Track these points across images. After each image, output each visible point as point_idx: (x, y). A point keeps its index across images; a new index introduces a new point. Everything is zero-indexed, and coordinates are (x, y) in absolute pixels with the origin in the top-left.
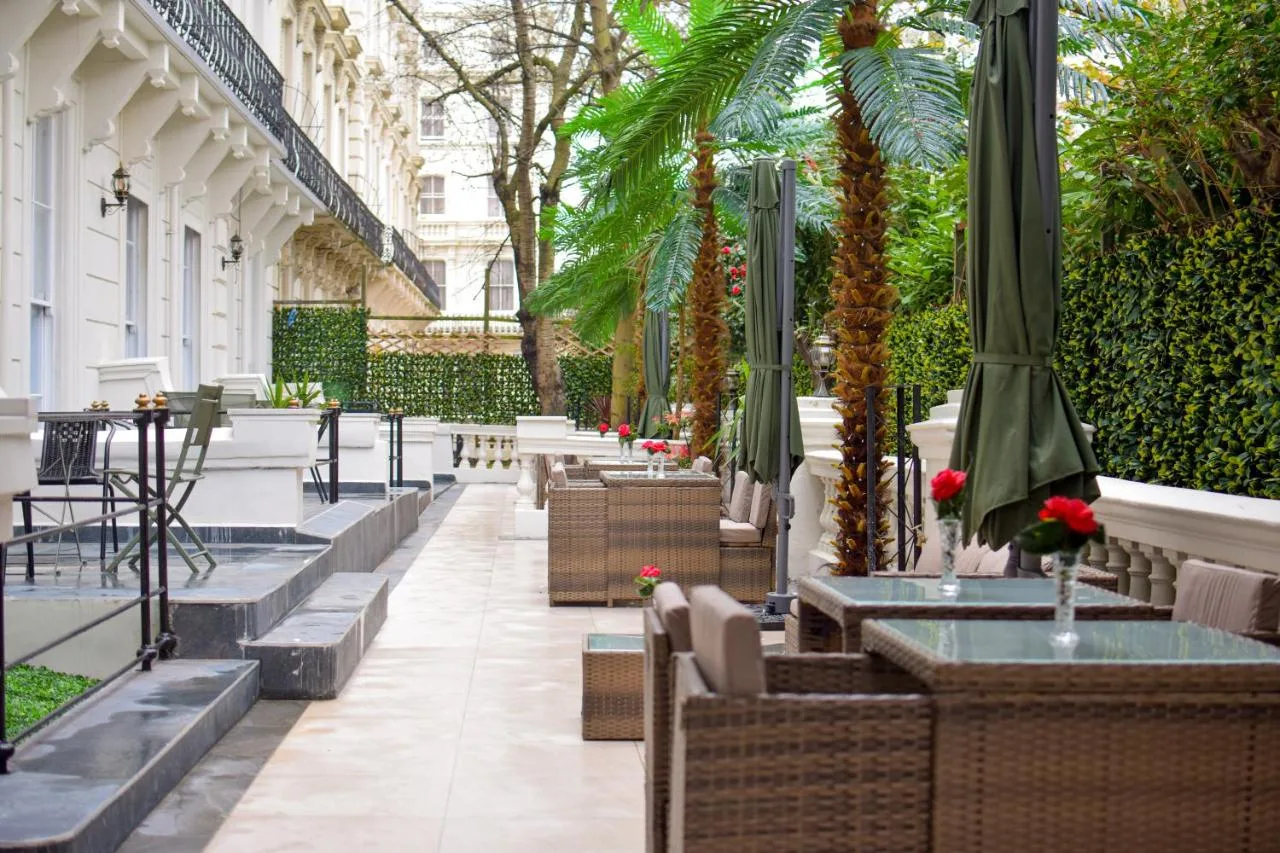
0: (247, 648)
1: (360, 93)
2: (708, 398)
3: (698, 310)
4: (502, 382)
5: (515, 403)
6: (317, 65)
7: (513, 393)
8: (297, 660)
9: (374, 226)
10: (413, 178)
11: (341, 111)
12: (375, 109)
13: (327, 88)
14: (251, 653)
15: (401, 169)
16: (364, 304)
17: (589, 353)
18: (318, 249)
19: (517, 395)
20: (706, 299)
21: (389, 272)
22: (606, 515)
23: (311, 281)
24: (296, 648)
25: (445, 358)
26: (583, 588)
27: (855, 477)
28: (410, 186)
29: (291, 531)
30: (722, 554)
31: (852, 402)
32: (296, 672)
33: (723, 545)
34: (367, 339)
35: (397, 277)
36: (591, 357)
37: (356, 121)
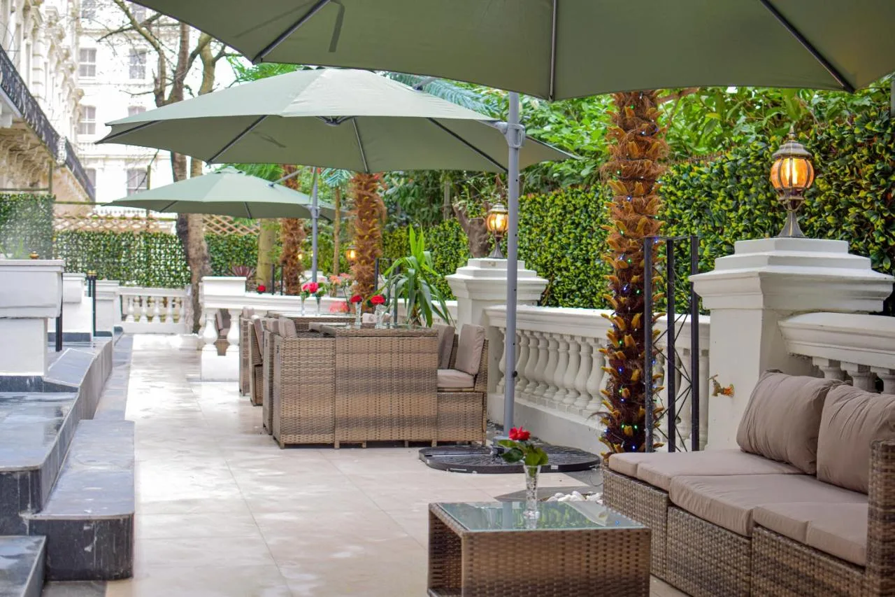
0: (32, 522)
1: (41, 34)
2: (368, 262)
3: (360, 189)
4: (160, 254)
5: (170, 271)
6: (12, 7)
7: (169, 263)
8: (90, 534)
9: (52, 136)
10: (76, 105)
11: (28, 46)
12: (52, 48)
13: (18, 26)
14: (37, 528)
15: (68, 96)
16: (50, 192)
17: (228, 232)
18: (11, 150)
19: (171, 265)
20: (367, 180)
21: (62, 172)
22: (334, 364)
23: (5, 175)
24: (88, 522)
25: (115, 235)
26: (311, 431)
27: (629, 329)
28: (74, 111)
29: (39, 379)
30: (439, 399)
31: (628, 253)
32: (88, 549)
33: (440, 390)
34: (53, 219)
35: (68, 177)
36: (230, 236)
37: (39, 55)
